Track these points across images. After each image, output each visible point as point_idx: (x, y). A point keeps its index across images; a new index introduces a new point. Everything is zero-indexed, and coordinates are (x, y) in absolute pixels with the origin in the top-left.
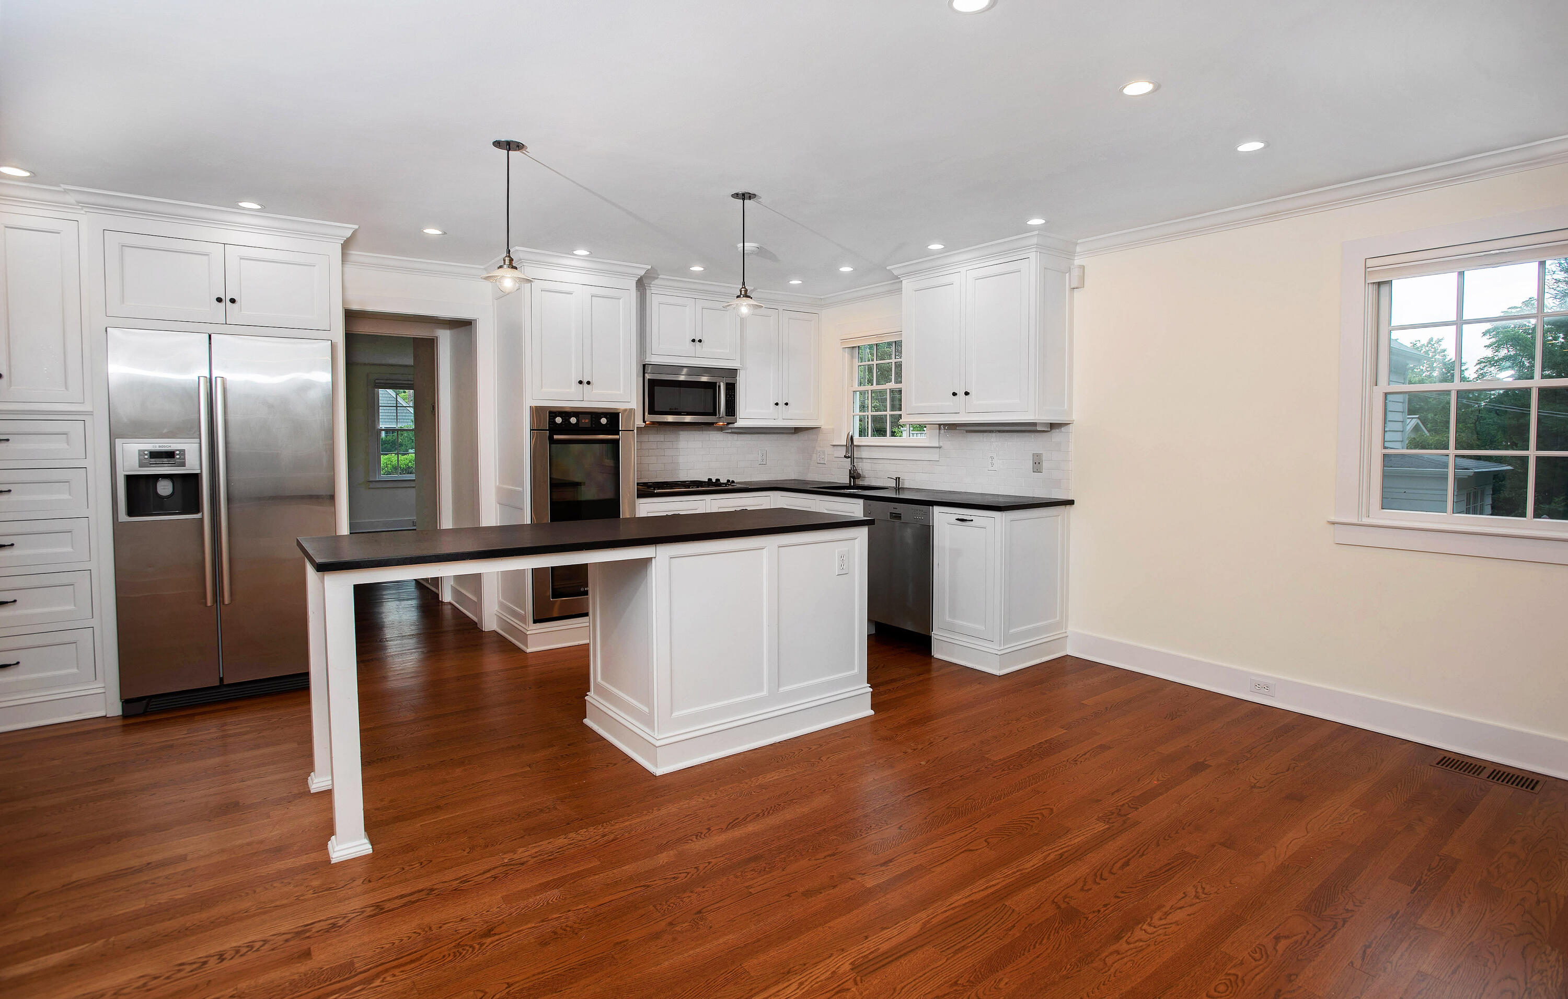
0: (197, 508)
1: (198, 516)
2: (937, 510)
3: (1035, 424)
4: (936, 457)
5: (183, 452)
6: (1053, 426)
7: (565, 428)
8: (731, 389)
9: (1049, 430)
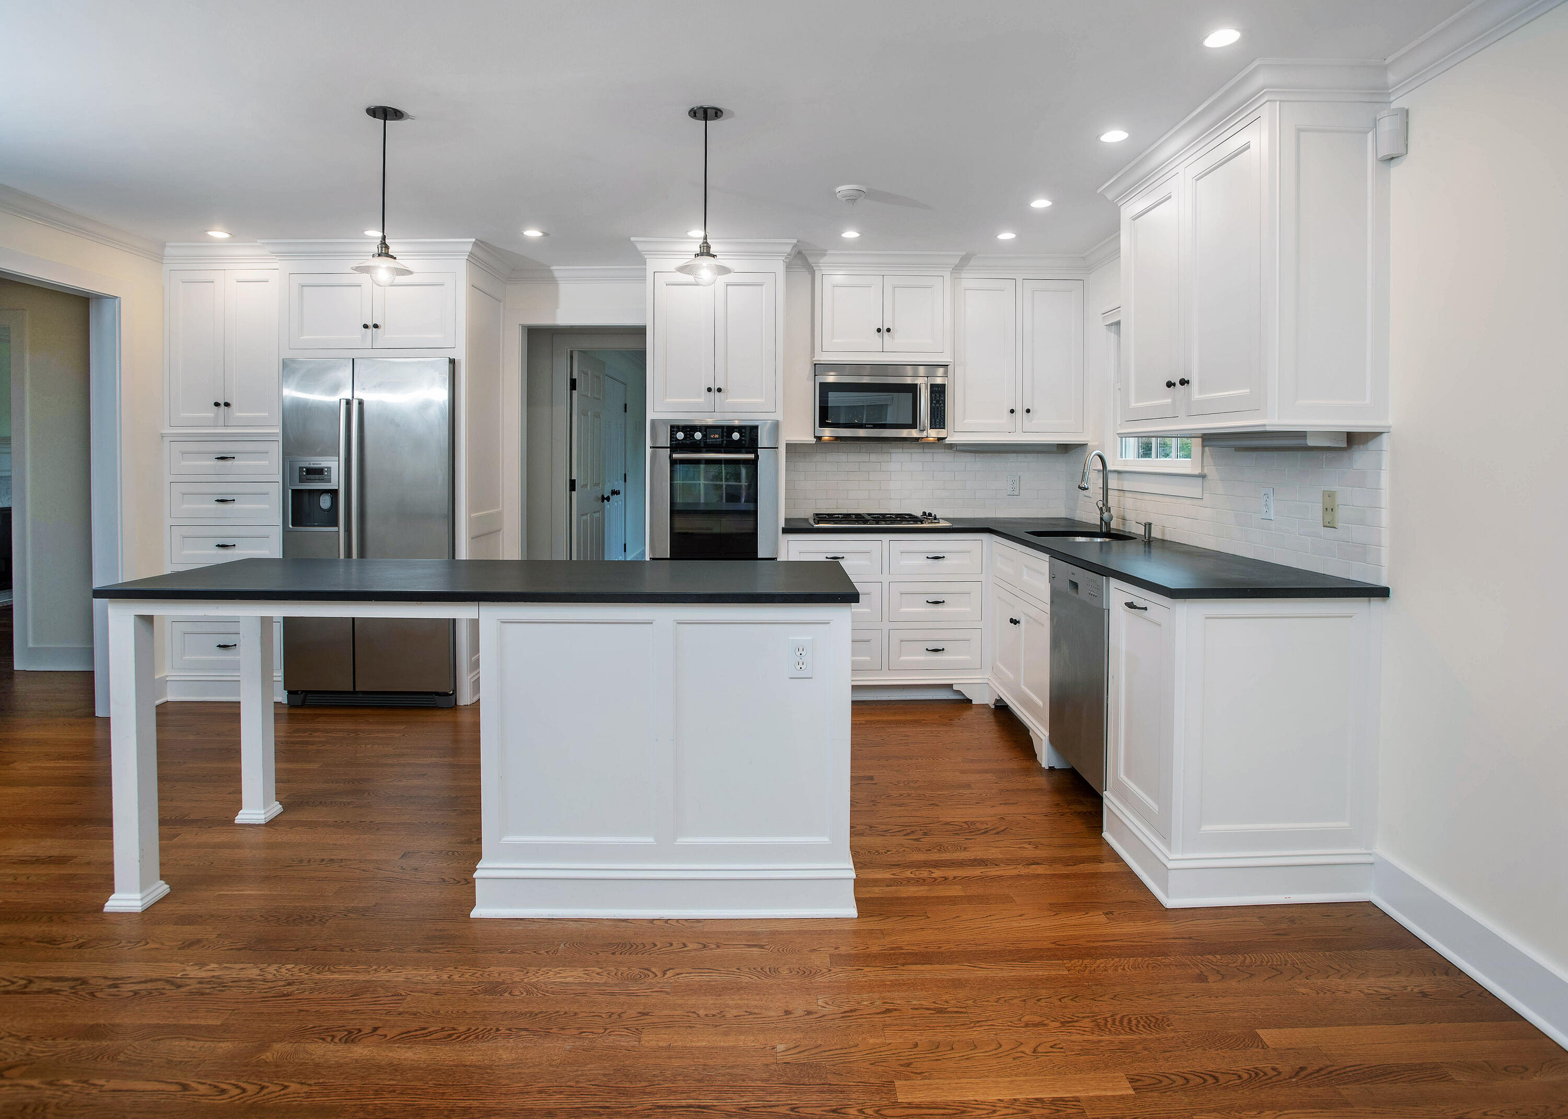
0: (336, 524)
1: (335, 529)
2: (1114, 583)
3: (1302, 435)
4: (1197, 492)
5: (329, 468)
6: (1354, 440)
7: (689, 445)
8: (938, 392)
9: (1345, 445)
